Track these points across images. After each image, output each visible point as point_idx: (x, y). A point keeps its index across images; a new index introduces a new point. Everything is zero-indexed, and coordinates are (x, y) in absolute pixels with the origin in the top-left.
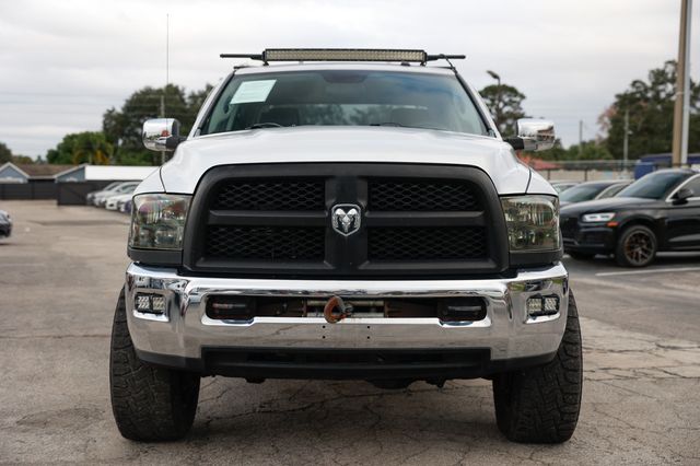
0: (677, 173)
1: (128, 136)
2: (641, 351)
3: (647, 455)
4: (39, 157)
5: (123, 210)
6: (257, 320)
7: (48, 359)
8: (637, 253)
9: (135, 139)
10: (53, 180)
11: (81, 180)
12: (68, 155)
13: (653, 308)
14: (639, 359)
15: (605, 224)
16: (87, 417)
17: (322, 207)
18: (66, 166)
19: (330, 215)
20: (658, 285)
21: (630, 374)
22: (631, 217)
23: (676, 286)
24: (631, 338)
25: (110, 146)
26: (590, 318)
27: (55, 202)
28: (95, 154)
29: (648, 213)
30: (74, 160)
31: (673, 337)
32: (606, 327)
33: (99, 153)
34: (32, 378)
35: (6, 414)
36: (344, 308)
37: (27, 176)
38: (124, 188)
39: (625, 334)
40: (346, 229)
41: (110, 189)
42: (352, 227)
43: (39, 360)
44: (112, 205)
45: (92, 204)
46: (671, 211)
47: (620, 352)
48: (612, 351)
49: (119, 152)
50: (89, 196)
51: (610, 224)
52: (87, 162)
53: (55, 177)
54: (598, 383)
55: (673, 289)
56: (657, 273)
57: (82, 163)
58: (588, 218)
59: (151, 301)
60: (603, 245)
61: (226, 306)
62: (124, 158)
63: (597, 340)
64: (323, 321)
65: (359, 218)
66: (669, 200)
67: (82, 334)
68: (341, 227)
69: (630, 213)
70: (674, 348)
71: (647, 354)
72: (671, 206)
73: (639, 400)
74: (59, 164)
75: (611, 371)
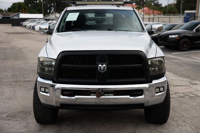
0: (197, 22)
1: (32, 3)
2: (186, 86)
3: (188, 128)
4: (5, 9)
5: (31, 28)
6: (76, 97)
7: (13, 91)
8: (184, 47)
9: (34, 4)
10: (10, 17)
11: (18, 18)
12: (14, 9)
13: (189, 67)
14: (185, 89)
15: (175, 38)
16: (26, 114)
17: (95, 64)
18: (14, 13)
19: (97, 67)
20: (190, 58)
21: (182, 95)
22: (183, 36)
23: (196, 58)
24: (183, 80)
25: (26, 7)
26: (170, 72)
27: (11, 24)
28: (22, 9)
29: (188, 35)
30: (16, 11)
31: (195, 80)
32: (175, 76)
33: (23, 9)
34: (9, 98)
35: (3, 113)
36: (102, 93)
37: (2, 16)
38: (31, 21)
39: (181, 79)
40: (102, 70)
41: (27, 21)
42: (104, 70)
43: (11, 91)
44: (28, 26)
45: (22, 25)
46: (195, 34)
47: (180, 86)
48: (177, 86)
49: (29, 9)
50: (21, 23)
51: (177, 38)
52: (20, 12)
53: (10, 16)
54: (173, 99)
55: (194, 59)
56: (190, 53)
57: (18, 12)
58: (170, 36)
59: (45, 90)
60: (174, 45)
61: (67, 93)
62: (31, 10)
63: (173, 81)
64: (95, 97)
65: (106, 67)
66: (194, 31)
67: (23, 80)
68: (101, 70)
69: (183, 35)
70: (195, 84)
71: (187, 87)
72: (195, 32)
73: (186, 106)
74: (12, 12)
75: (177, 94)
